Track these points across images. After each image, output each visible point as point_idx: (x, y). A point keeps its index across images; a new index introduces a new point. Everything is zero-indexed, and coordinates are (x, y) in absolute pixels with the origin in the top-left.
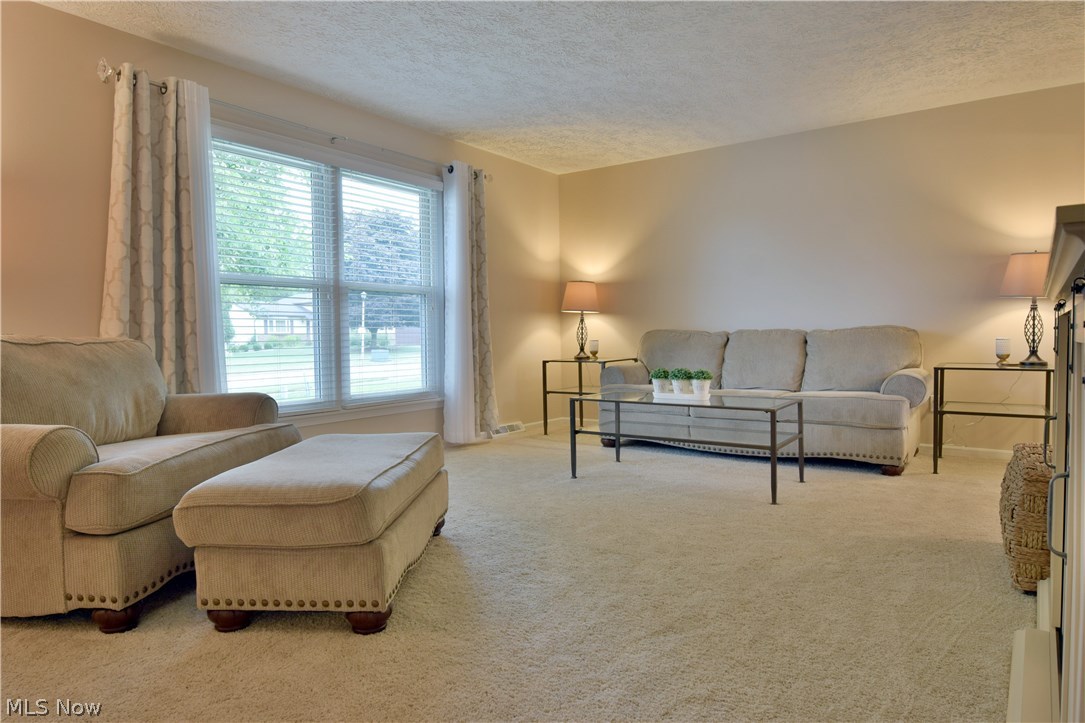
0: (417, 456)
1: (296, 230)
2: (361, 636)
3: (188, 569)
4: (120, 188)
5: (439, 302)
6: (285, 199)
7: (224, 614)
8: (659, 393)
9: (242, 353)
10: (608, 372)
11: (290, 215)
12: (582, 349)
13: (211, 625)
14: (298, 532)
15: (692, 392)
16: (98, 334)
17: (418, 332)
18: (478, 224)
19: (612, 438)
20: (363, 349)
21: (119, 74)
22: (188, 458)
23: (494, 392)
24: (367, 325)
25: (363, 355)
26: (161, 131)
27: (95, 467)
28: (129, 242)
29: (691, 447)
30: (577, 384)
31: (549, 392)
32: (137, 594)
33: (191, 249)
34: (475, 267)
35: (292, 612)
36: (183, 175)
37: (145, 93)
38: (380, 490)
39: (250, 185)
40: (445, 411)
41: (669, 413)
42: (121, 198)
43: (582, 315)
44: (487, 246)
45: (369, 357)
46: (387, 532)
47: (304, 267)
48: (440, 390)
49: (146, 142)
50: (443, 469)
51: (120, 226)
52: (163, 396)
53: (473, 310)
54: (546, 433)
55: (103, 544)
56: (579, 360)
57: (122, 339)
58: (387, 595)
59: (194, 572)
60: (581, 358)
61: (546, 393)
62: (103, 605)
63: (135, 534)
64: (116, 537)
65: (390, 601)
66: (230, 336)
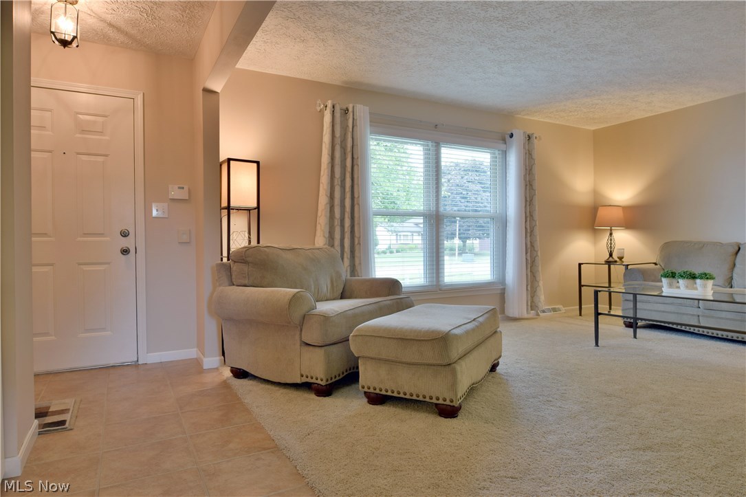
0: (481, 319)
1: (416, 178)
2: (443, 418)
3: (355, 370)
4: (326, 167)
5: (502, 222)
6: (409, 160)
7: (372, 395)
8: (667, 288)
9: (383, 255)
10: (631, 272)
11: (412, 169)
12: (611, 255)
13: (365, 400)
14: (411, 354)
15: (696, 289)
16: (314, 244)
17: (488, 242)
18: (531, 170)
19: (632, 321)
20: (457, 254)
21: (326, 107)
22: (356, 311)
23: (541, 283)
24: (460, 238)
25: (457, 257)
26: (345, 134)
27: (315, 311)
28: (329, 195)
29: (692, 330)
30: (607, 281)
31: (583, 286)
32: (331, 379)
33: (359, 197)
34: (528, 199)
35: (406, 399)
36: (355, 156)
37: (338, 115)
38: (456, 335)
39: (390, 154)
40: (506, 295)
41: (681, 305)
42: (326, 171)
43: (611, 230)
44: (536, 185)
45: (461, 258)
46: (459, 361)
47: (418, 204)
48: (502, 281)
49: (338, 141)
50: (498, 330)
51: (325, 187)
52: (344, 278)
53: (526, 228)
54: (580, 315)
55: (317, 350)
56: (609, 263)
57: (325, 247)
58: (459, 397)
59: (358, 372)
60: (610, 262)
61: (581, 286)
62: (316, 382)
63: (332, 347)
64: (323, 348)
65: (460, 401)
66: (376, 245)
